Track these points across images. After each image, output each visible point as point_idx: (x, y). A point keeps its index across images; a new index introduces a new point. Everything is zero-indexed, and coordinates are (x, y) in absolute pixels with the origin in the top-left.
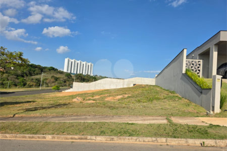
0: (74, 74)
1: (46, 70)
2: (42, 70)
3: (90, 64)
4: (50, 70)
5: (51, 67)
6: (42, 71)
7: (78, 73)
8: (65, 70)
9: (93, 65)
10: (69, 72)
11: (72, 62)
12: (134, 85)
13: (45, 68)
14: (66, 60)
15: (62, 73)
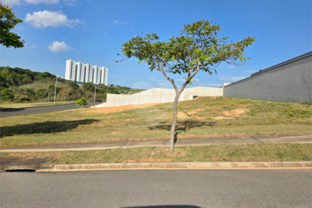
0: (80, 83)
1: (39, 77)
2: (33, 76)
3: (103, 69)
4: (44, 77)
5: (46, 73)
6: (33, 79)
7: (86, 81)
8: (67, 77)
9: (107, 69)
10: (73, 79)
11: (77, 66)
12: (195, 97)
13: (36, 74)
14: (68, 63)
15: (63, 81)
